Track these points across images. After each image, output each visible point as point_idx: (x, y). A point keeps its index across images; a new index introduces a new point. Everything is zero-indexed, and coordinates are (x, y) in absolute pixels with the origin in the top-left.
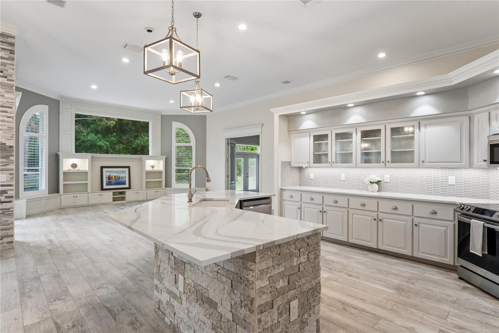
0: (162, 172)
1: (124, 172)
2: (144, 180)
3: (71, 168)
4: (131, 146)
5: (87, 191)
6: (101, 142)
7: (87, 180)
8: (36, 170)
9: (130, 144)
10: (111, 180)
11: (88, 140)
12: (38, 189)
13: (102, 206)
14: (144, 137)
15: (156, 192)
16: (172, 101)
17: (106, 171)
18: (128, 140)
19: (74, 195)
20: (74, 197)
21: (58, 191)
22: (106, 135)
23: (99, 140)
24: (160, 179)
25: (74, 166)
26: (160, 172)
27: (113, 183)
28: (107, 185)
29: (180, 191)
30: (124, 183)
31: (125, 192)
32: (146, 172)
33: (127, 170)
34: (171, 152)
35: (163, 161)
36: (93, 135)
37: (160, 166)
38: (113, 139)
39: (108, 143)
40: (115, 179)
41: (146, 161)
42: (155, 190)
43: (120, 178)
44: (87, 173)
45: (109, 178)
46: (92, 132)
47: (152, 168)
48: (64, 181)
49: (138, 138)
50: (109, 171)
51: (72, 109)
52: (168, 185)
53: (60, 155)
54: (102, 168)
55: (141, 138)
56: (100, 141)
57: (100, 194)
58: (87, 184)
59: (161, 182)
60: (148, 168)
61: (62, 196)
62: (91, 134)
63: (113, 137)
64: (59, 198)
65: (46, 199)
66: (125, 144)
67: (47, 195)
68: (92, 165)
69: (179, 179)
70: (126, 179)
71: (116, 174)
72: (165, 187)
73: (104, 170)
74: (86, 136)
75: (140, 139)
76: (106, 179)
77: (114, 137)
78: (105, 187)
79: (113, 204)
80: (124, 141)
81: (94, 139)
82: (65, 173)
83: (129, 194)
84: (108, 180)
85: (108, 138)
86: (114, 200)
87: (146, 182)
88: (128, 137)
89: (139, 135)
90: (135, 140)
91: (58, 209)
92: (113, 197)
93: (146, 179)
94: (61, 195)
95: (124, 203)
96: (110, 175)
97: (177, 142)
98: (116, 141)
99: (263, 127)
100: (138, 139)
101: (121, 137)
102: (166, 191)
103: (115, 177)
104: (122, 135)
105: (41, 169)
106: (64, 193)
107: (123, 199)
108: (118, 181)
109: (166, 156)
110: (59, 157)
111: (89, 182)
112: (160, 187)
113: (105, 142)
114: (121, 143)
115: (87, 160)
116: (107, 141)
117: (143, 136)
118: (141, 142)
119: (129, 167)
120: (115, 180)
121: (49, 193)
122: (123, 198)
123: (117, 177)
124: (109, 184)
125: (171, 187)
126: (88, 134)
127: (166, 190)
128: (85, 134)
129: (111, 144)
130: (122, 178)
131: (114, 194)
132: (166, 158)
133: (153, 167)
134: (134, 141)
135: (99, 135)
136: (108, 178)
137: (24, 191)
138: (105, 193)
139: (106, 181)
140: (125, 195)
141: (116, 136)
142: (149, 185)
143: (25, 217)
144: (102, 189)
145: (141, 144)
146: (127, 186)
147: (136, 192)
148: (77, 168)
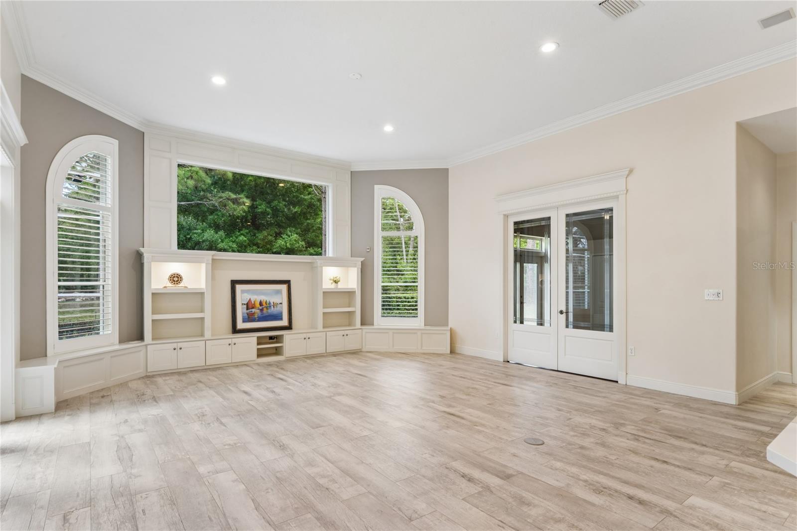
0: (355, 292)
1: (279, 292)
2: (321, 310)
3: (169, 284)
4: (271, 250)
5: (202, 335)
6: (223, 244)
7: (202, 311)
8: (93, 287)
9: (268, 246)
10: (253, 310)
11: (204, 241)
12: (98, 334)
13: (235, 371)
14: (291, 236)
15: (343, 336)
16: (388, 128)
17: (243, 292)
18: (267, 240)
19: (175, 345)
20: (175, 349)
21: (141, 337)
22: (232, 232)
23: (220, 240)
24: (349, 307)
25: (176, 279)
26: (350, 294)
27: (256, 316)
28: (244, 321)
29: (393, 333)
30: (278, 317)
31: (282, 336)
32: (324, 292)
33: (284, 287)
34: (371, 249)
35: (356, 268)
36: (212, 232)
37: (350, 280)
38: (242, 238)
39: (235, 246)
40: (261, 308)
41: (324, 268)
42: (343, 333)
43: (270, 306)
44: (202, 294)
45: (249, 305)
46: (210, 227)
47: (334, 284)
48: (153, 313)
49: (281, 237)
50: (248, 291)
51: (170, 152)
52: (366, 321)
53: (145, 255)
54: (234, 283)
55: (286, 237)
56: (222, 241)
57: (229, 341)
58: (202, 319)
59: (351, 314)
60: (328, 285)
61: (149, 346)
62: (208, 230)
63: (242, 236)
64: (142, 354)
65: (111, 357)
66: (261, 246)
67: (117, 347)
68: (212, 277)
69: (388, 307)
70: (282, 308)
71: (263, 298)
72: (362, 324)
73: (239, 287)
74: (201, 234)
75: (284, 239)
76: (242, 308)
77: (244, 235)
78: (240, 325)
79: (258, 364)
80: (259, 242)
81: (213, 239)
82: (154, 295)
83: (291, 343)
84: (245, 311)
85: (234, 237)
86: (261, 354)
87: (324, 313)
88: (266, 235)
89: (282, 231)
90: (276, 239)
91: (139, 379)
92: (258, 349)
93: (324, 308)
94: (146, 345)
95: (279, 362)
96: (250, 299)
97: (383, 229)
98: (247, 242)
99: (628, 179)
100: (281, 239)
101: (255, 235)
102: (364, 333)
103: (261, 304)
104: (256, 231)
105: (103, 286)
106: (153, 339)
107: (277, 351)
108: (268, 312)
109: (362, 259)
110: (143, 260)
111: (207, 315)
112: (350, 325)
113: (231, 244)
114: (255, 245)
115: (203, 266)
116: (233, 242)
117: (290, 234)
118: (286, 244)
119: (288, 282)
120: (262, 310)
121: (122, 341)
122: (276, 349)
123: (264, 304)
124: (249, 318)
125: (373, 325)
126: (203, 231)
127: (364, 331)
128: (199, 231)
129: (239, 247)
130: (275, 305)
131: (260, 341)
132: (362, 262)
133: (336, 282)
134: (274, 242)
135: (221, 233)
136: (245, 306)
137: (60, 339)
138: (240, 339)
139: (243, 313)
140: (281, 342)
141: (247, 233)
142: (329, 321)
143: (54, 411)
144: (235, 330)
145: (286, 246)
146: (284, 322)
147: (305, 336)
148: (182, 284)
